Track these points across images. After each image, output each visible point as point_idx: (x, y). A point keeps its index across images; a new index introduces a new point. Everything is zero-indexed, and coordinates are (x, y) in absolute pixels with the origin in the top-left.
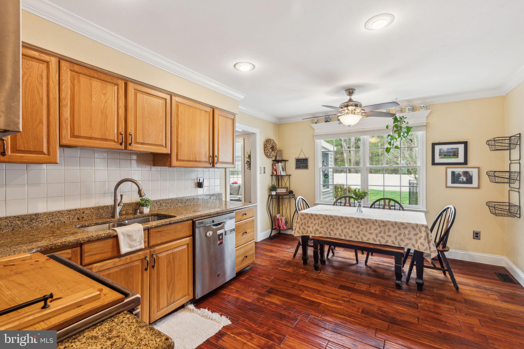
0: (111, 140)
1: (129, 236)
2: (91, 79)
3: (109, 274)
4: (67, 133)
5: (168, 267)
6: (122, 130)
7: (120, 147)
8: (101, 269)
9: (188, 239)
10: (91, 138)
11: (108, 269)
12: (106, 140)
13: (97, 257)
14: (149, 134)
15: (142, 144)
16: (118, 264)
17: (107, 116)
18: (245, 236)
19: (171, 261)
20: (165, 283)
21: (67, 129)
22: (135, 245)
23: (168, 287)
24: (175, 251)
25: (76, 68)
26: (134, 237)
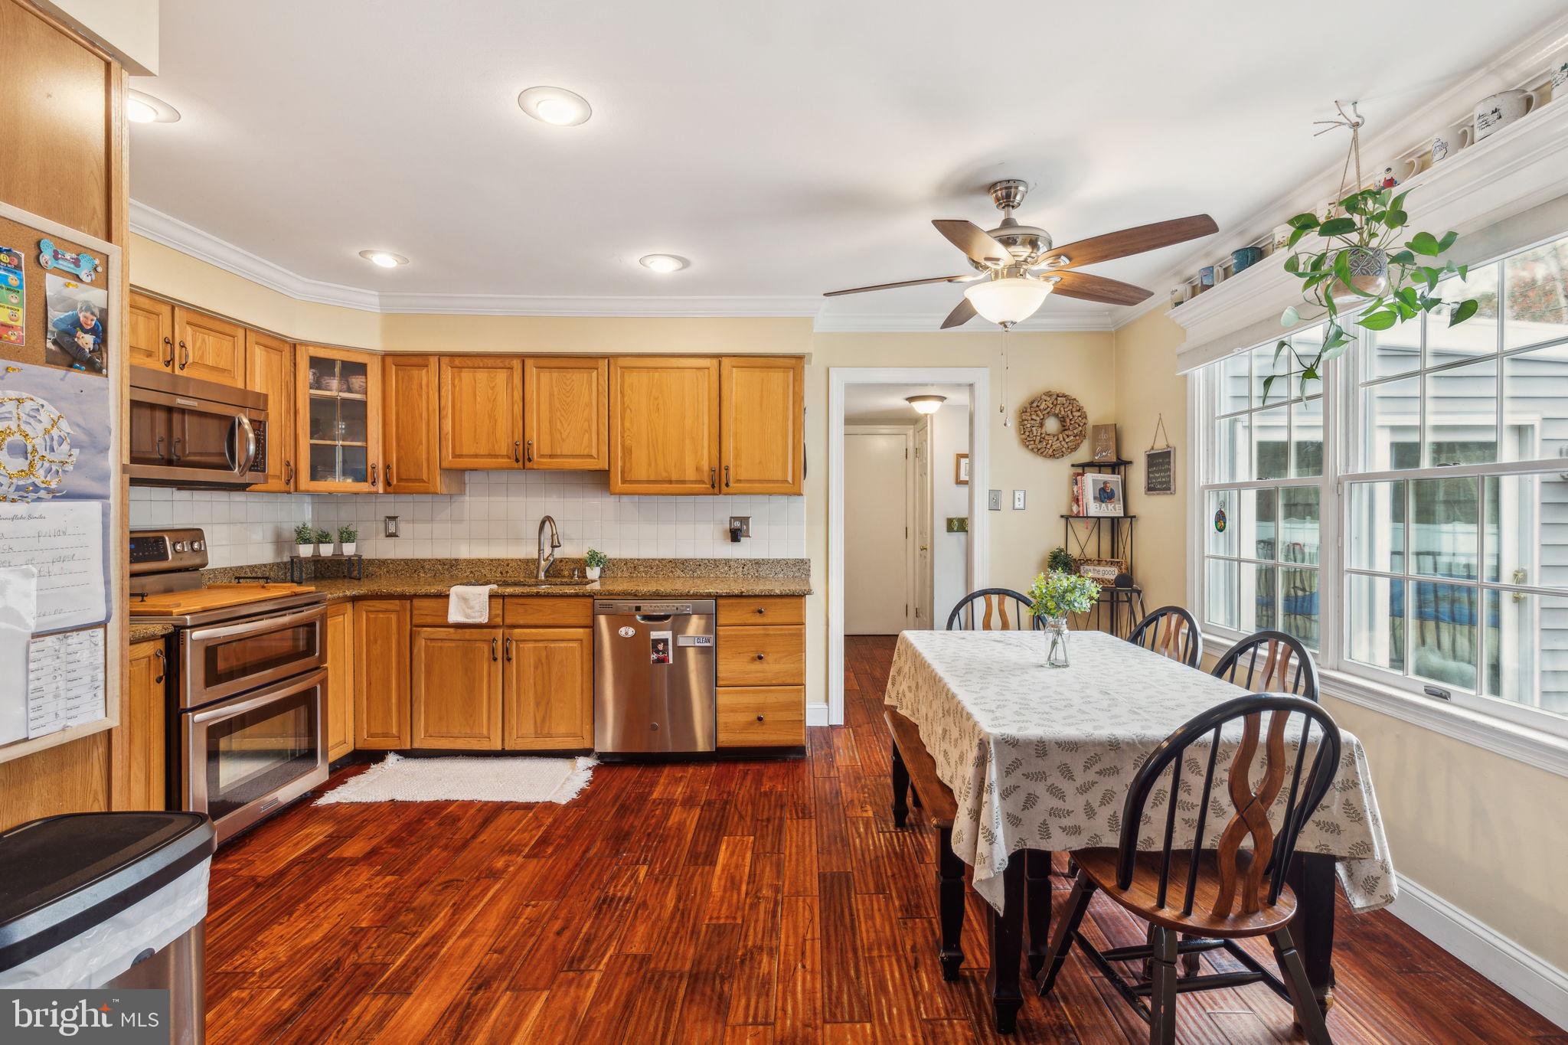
0: (502, 456)
1: (464, 599)
2: (475, 372)
3: (441, 647)
4: (448, 452)
5: (536, 668)
6: (518, 437)
7: (516, 465)
8: (432, 637)
9: (581, 630)
10: (476, 456)
11: (442, 640)
12: (496, 456)
13: (429, 620)
14: (563, 440)
15: (551, 456)
16: (454, 637)
17: (496, 421)
18: (757, 666)
19: (544, 661)
20: (531, 694)
21: (447, 449)
22: (473, 614)
23: (537, 705)
24: (552, 645)
25: (457, 361)
26: (472, 603)
